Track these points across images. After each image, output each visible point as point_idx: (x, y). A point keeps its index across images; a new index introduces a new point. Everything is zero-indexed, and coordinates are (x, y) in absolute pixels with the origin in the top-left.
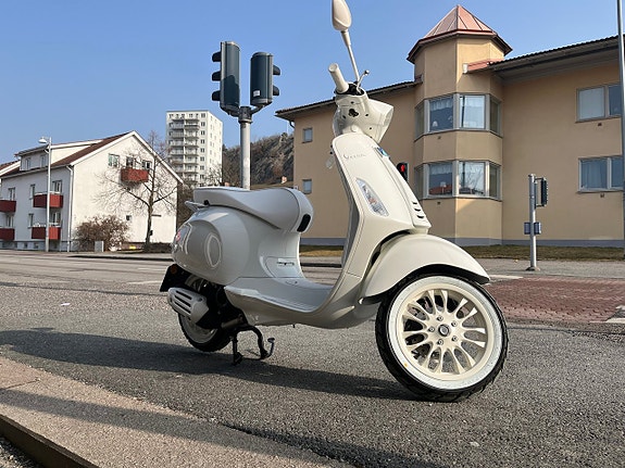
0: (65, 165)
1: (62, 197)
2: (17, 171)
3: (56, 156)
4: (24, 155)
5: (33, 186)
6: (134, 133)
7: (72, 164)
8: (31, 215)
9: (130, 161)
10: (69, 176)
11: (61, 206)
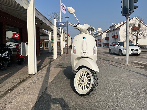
0: (118, 28)
1: (118, 36)
2: (109, 31)
3: (117, 26)
4: (111, 27)
5: (112, 34)
6: (136, 17)
7: (120, 28)
8: (112, 40)
9: (135, 25)
10: (119, 31)
11: (118, 38)
